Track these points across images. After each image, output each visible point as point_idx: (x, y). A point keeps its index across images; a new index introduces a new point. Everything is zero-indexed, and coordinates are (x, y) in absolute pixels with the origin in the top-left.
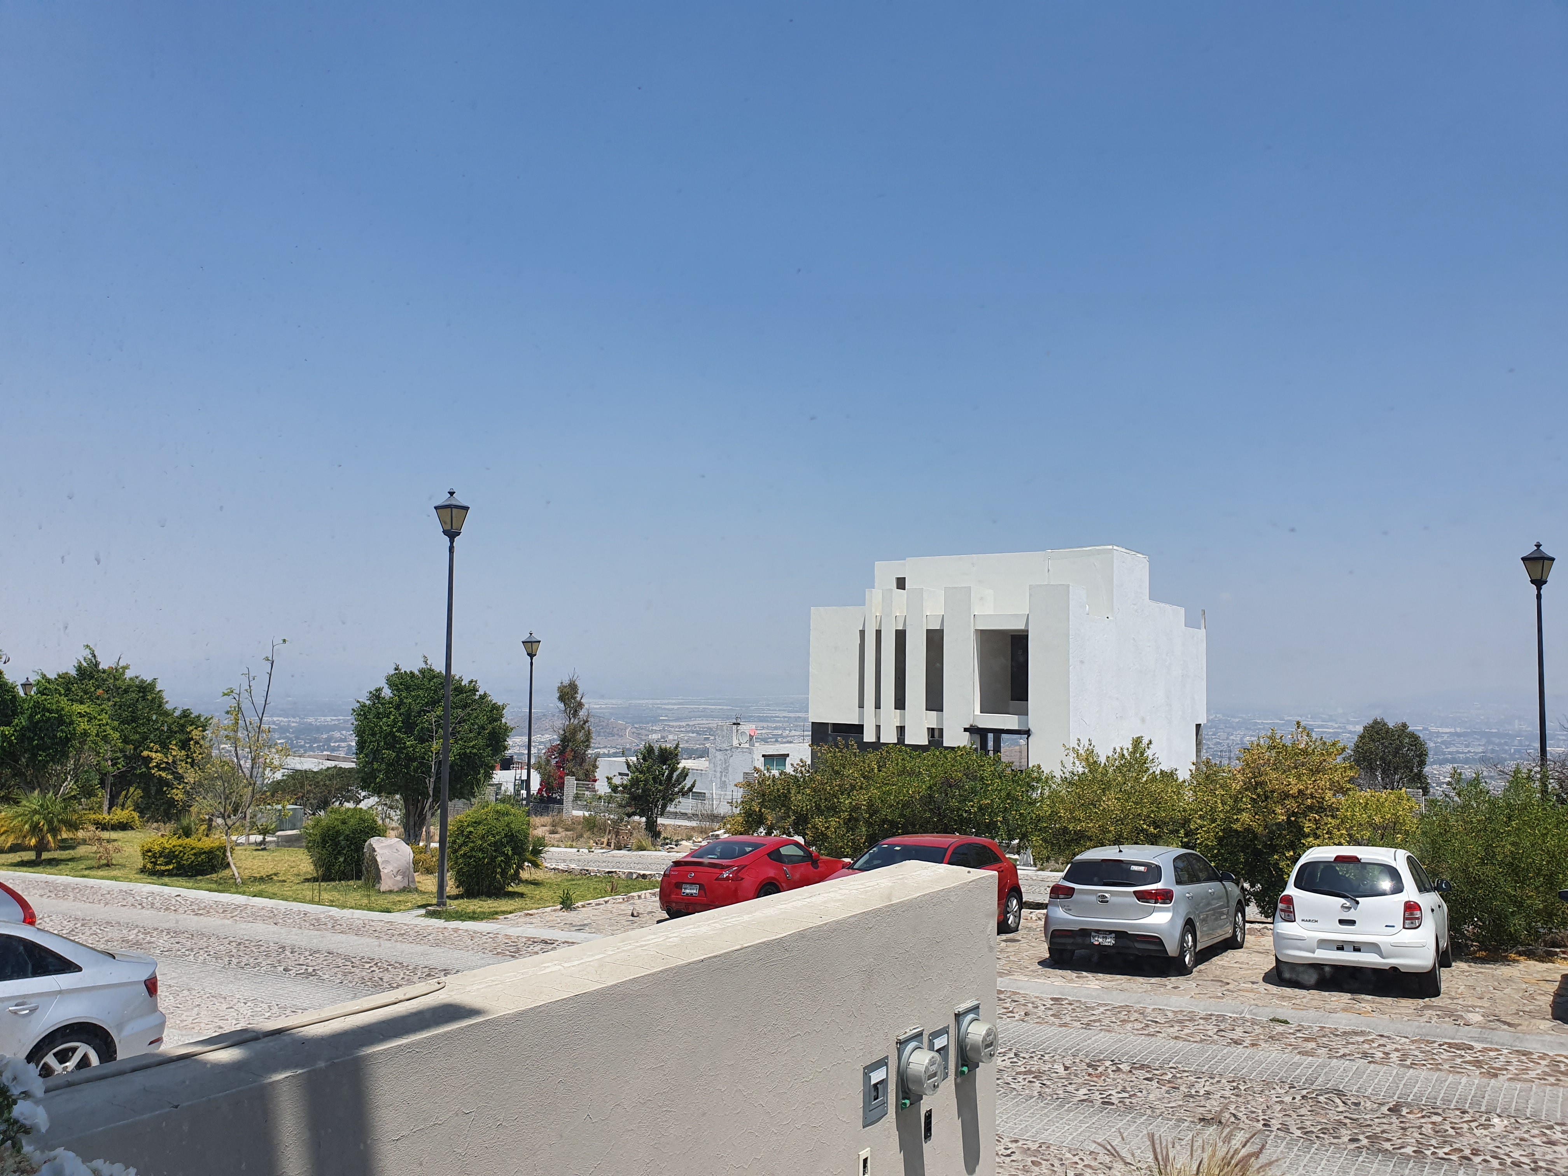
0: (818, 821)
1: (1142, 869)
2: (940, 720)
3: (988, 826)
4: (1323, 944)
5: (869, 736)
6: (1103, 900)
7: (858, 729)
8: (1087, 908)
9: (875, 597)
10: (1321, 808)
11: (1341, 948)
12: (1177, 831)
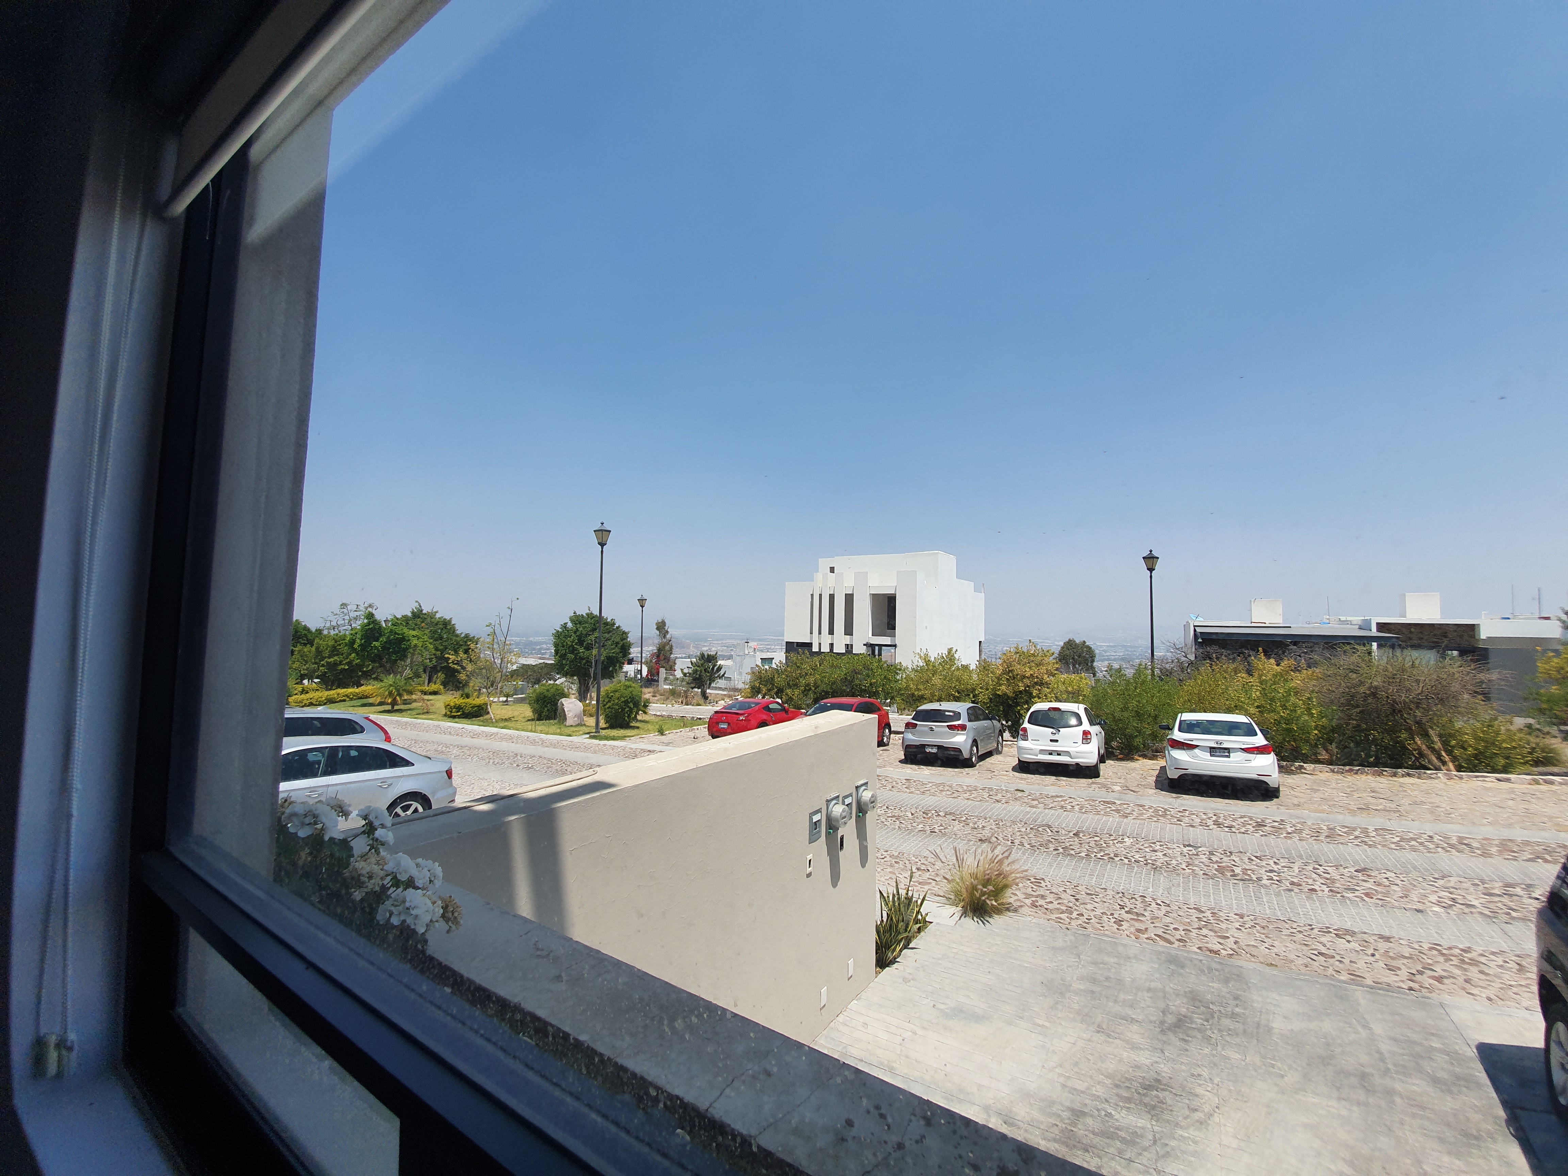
0: (789, 691)
1: (951, 714)
2: (851, 640)
3: (874, 693)
4: (1042, 752)
5: (815, 649)
6: (932, 729)
7: (809, 645)
8: (923, 734)
9: (819, 577)
10: (1041, 683)
11: (1051, 754)
12: (969, 695)
